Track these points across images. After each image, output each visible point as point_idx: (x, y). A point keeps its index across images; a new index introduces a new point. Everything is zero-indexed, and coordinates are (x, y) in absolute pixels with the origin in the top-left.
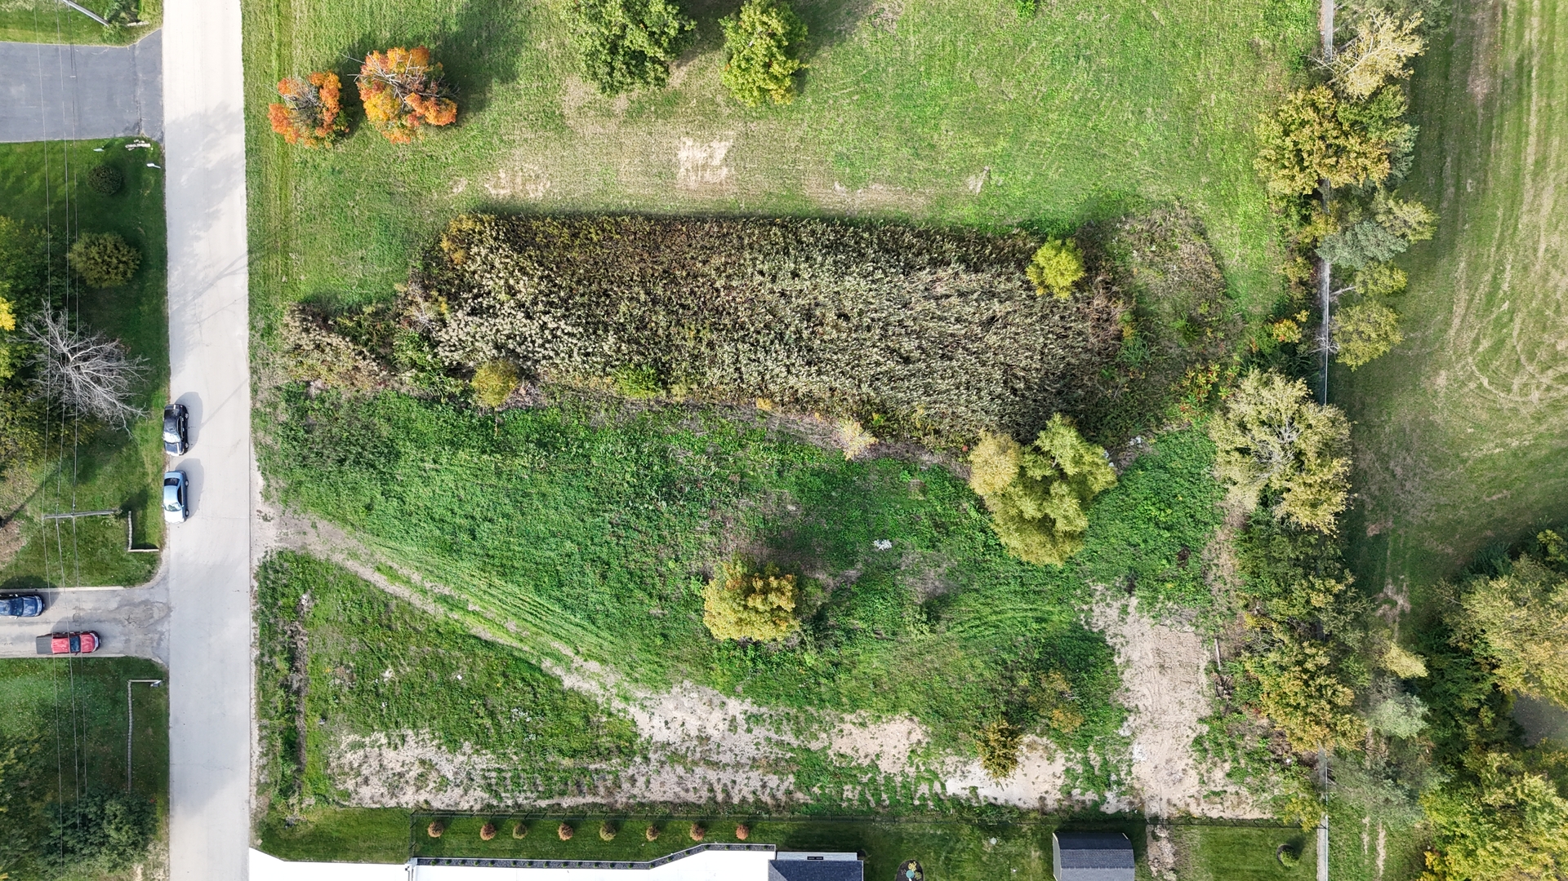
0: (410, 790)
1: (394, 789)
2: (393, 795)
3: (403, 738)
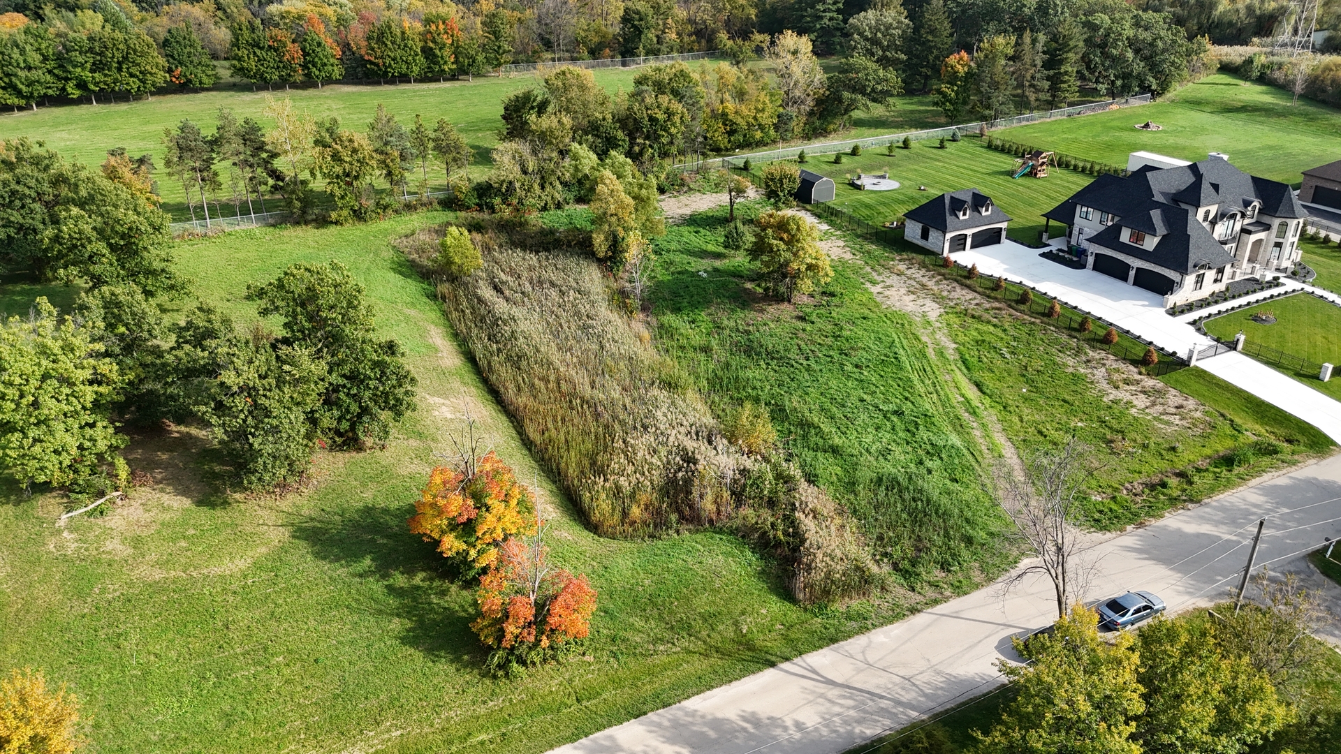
0: (1146, 384)
1: (1159, 393)
2: (1166, 391)
3: (1115, 403)
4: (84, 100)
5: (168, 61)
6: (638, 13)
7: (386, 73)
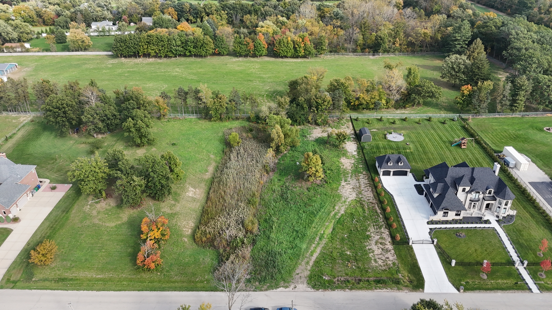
0: (387, 246)
1: (387, 251)
2: (390, 251)
3: (369, 249)
4: (190, 56)
5: (215, 46)
6: (380, 37)
7: (279, 55)
